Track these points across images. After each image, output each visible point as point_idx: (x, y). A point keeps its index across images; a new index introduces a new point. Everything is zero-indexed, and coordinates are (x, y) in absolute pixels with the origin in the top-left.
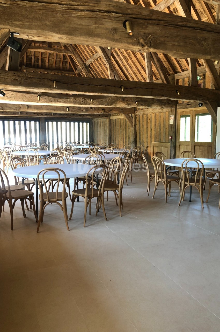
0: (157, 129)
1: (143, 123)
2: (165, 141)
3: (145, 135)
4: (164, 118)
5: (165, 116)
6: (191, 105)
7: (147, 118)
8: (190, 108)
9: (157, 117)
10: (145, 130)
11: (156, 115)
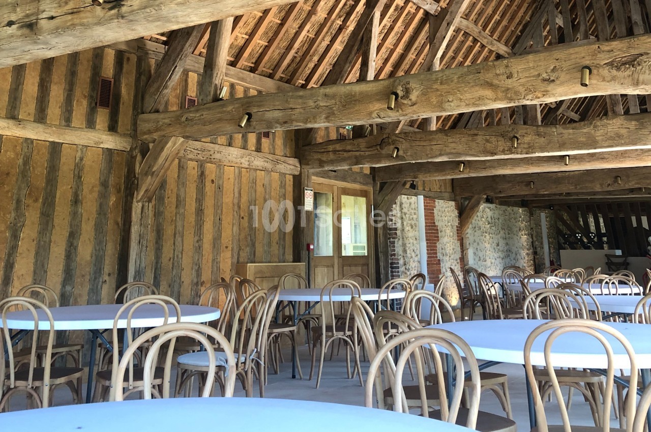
0: (243, 218)
1: (182, 190)
2: (268, 260)
3: (189, 240)
4: (265, 190)
5: (270, 184)
6: (336, 173)
7: (202, 175)
8: (335, 180)
9: (244, 180)
10: (192, 219)
11: (240, 173)
